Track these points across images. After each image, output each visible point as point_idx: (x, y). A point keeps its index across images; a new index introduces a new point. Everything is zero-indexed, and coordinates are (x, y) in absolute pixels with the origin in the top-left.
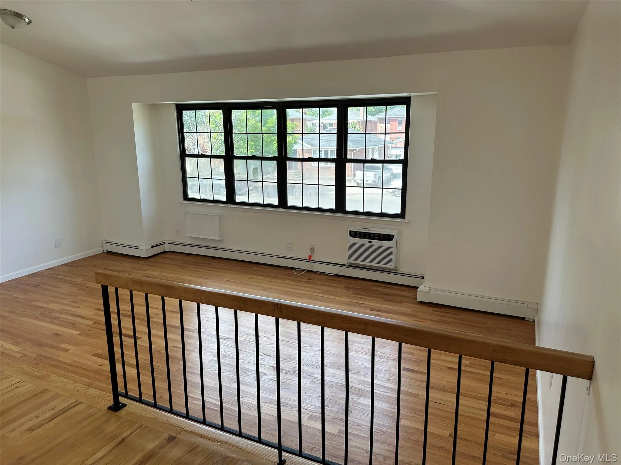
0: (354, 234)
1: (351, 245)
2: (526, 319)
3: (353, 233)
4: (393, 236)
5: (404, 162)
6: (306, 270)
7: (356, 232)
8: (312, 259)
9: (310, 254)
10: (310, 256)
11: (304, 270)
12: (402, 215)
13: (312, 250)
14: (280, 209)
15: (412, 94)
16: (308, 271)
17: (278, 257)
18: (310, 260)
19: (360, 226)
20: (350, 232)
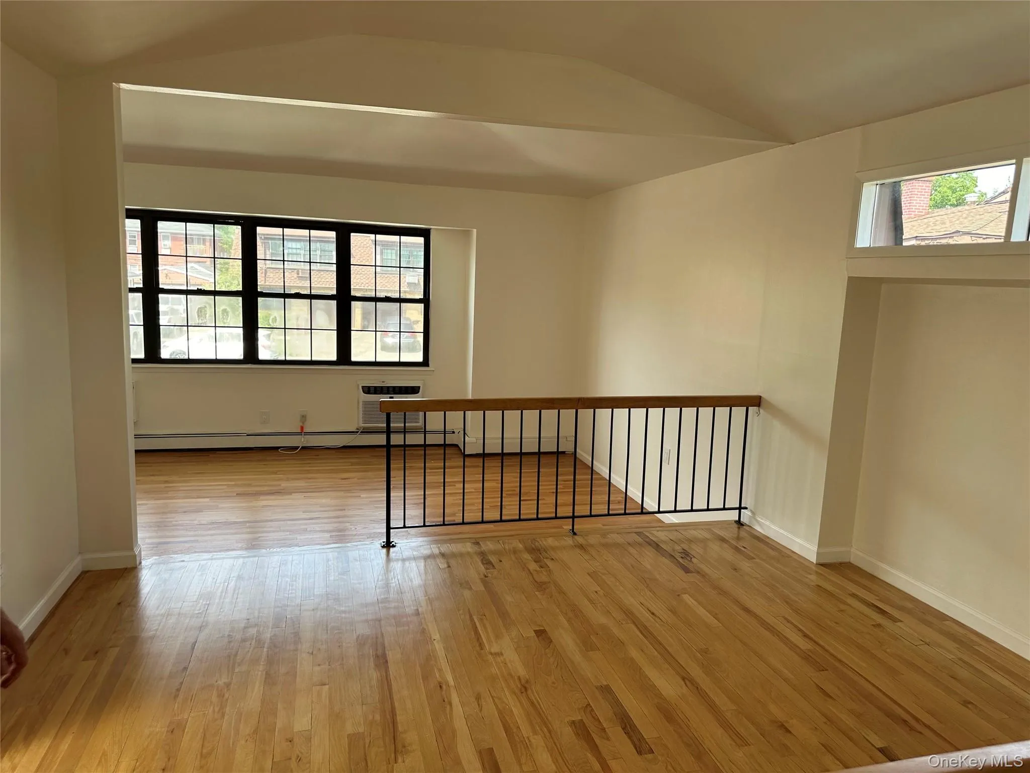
0: (368, 390)
1: (366, 403)
2: (566, 453)
3: (366, 390)
4: (419, 387)
5: (425, 301)
6: (300, 447)
7: (369, 387)
8: (306, 430)
9: (301, 424)
10: (302, 428)
11: (297, 448)
12: (425, 363)
13: (304, 418)
14: (248, 365)
15: (431, 227)
16: (303, 448)
17: (248, 435)
18: (302, 432)
19: (375, 379)
20: (363, 387)
